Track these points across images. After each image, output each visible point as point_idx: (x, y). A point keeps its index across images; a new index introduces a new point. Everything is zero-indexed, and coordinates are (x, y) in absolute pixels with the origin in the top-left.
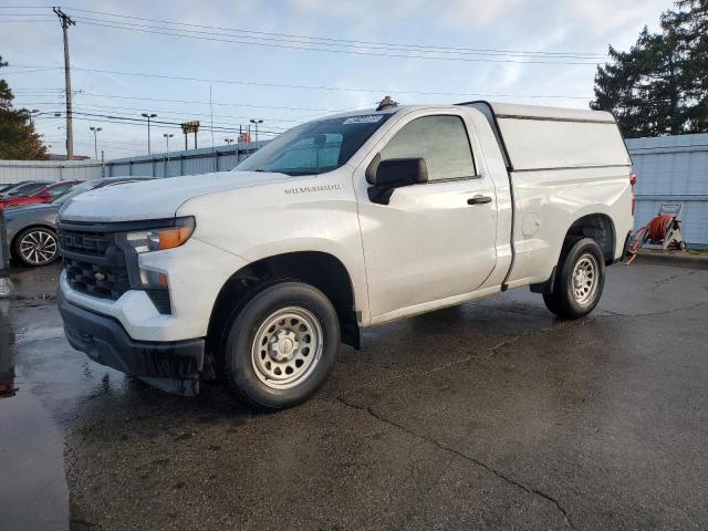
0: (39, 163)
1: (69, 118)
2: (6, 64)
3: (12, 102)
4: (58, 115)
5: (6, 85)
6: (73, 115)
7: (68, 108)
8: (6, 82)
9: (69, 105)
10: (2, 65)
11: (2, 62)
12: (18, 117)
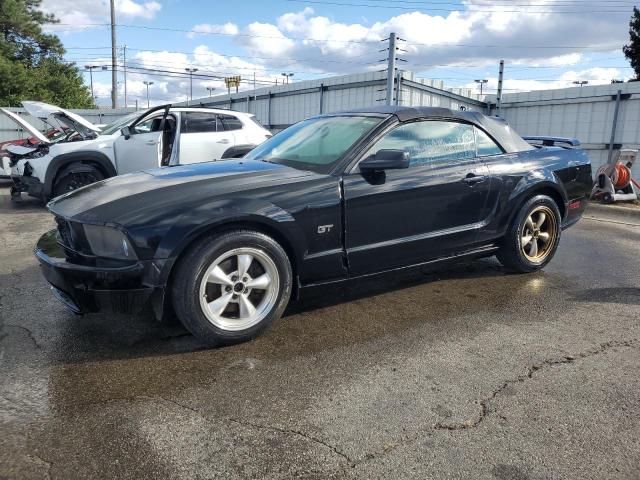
1: (114, 71)
2: (58, 21)
3: (64, 56)
4: (104, 68)
5: (58, 41)
7: (113, 61)
8: (59, 38)
9: (114, 58)
10: (54, 22)
11: (55, 19)
12: (69, 71)
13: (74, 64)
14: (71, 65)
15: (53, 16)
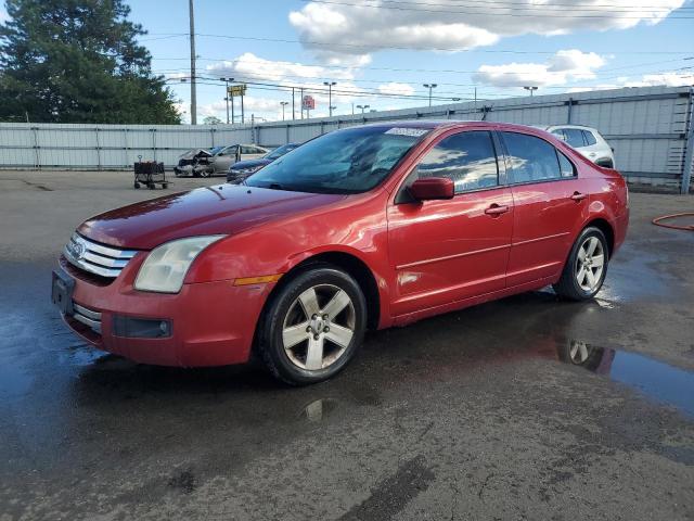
0: (170, 127)
1: (193, 83)
2: (146, 33)
4: (183, 80)
6: (197, 80)
7: (192, 73)
9: (193, 69)
10: (142, 33)
11: (144, 29)
12: (158, 83)
13: (163, 77)
14: (160, 78)
15: (140, 27)
